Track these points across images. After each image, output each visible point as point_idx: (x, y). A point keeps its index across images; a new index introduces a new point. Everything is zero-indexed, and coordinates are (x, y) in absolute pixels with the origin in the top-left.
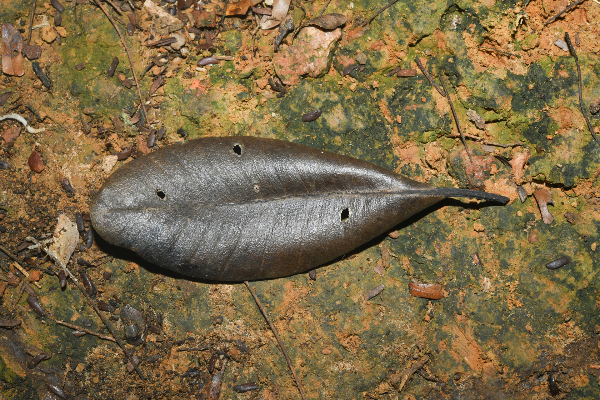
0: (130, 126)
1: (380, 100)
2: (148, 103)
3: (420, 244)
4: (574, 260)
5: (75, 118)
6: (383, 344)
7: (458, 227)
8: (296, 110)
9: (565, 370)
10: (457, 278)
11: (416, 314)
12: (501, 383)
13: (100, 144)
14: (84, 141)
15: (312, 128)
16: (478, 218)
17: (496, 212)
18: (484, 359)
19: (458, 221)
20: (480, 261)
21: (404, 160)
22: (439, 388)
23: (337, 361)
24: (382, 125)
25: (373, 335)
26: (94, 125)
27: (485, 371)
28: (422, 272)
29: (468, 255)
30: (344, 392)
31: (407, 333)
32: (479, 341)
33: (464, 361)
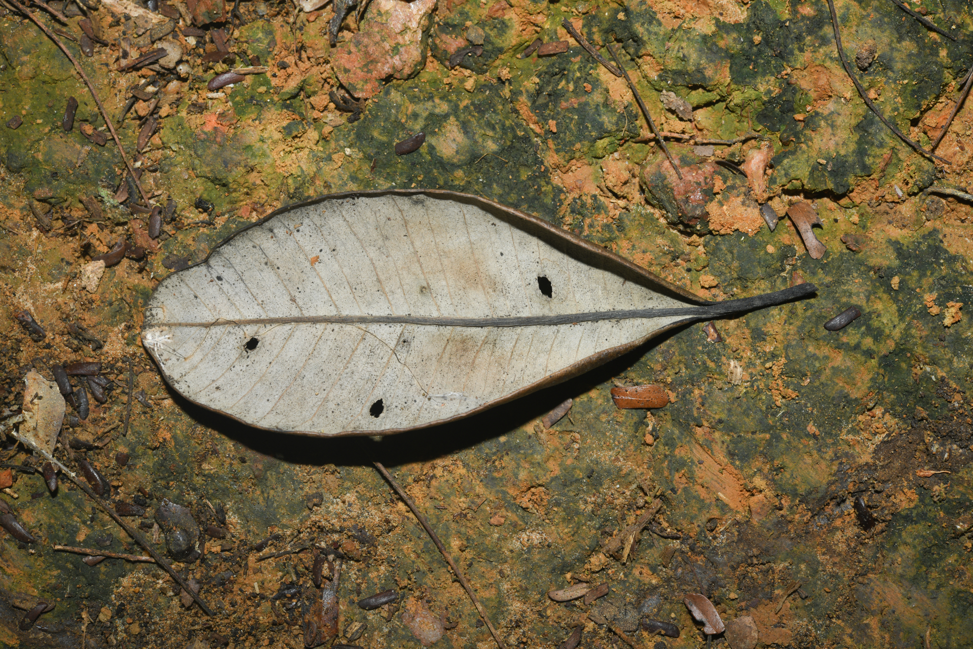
0: (116, 207)
1: (517, 100)
2: (138, 164)
4: (868, 310)
5: (22, 209)
6: (587, 492)
8: (384, 139)
9: (879, 486)
10: (686, 368)
11: (630, 437)
12: (782, 524)
13: (71, 245)
14: (43, 245)
15: (414, 164)
16: (704, 267)
17: (732, 253)
18: (749, 491)
19: (674, 276)
20: (719, 335)
21: (572, 190)
22: (686, 548)
23: (516, 533)
24: (526, 139)
25: (567, 481)
26: (56, 216)
27: (753, 509)
29: (698, 329)
30: (536, 580)
31: (620, 469)
32: (737, 463)
33: (718, 499)
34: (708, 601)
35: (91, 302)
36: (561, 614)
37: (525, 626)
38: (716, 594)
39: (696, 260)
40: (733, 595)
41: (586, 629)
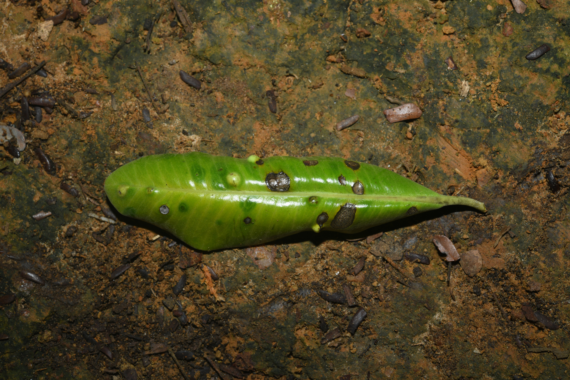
3: (389, 58)
4: (555, 47)
7: (426, 33)
9: (562, 163)
10: (434, 87)
11: (397, 133)
12: (499, 188)
13: (32, 11)
14: (13, 10)
16: (446, 21)
17: (464, 11)
18: (475, 167)
19: (425, 27)
20: (455, 65)
27: (479, 179)
28: (396, 88)
29: (441, 61)
31: (390, 155)
32: (468, 148)
33: (455, 173)
34: (449, 240)
35: (44, 47)
36: (351, 249)
37: (327, 258)
38: (454, 235)
39: (440, 17)
40: (465, 236)
41: (368, 260)
